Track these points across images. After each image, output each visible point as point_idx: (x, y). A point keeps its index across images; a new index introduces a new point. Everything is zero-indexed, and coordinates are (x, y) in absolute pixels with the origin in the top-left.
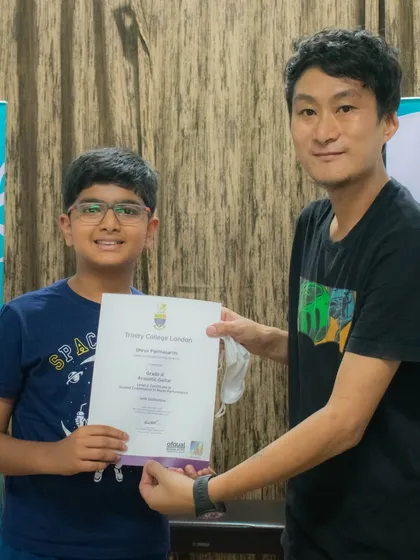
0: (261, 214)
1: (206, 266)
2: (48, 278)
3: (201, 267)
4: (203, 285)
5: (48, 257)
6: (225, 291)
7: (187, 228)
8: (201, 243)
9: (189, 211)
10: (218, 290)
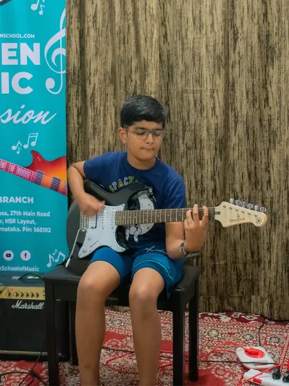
0: (240, 37)
1: (201, 76)
2: (90, 83)
3: (197, 75)
4: (199, 88)
5: (90, 69)
6: (213, 92)
7: (187, 48)
8: (197, 58)
9: (188, 36)
10: (209, 91)
